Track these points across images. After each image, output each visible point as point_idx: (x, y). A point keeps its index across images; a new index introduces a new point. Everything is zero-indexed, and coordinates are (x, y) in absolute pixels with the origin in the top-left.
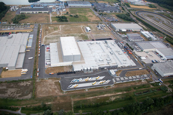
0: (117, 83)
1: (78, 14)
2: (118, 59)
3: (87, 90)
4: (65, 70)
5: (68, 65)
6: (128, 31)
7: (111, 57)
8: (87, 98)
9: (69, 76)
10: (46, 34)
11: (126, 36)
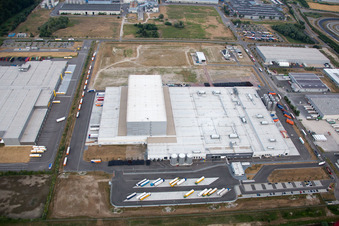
0: (244, 196)
1: (184, 20)
2: (257, 136)
3: (168, 210)
4: (129, 155)
5: (137, 143)
6: (294, 66)
7: (241, 129)
9: (133, 171)
10: (104, 64)
11: (287, 78)
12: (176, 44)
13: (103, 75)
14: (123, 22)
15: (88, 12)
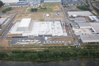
0: (46, 43)
1: (47, 7)
3: (24, 46)
4: (18, 36)
10: (18, 18)
11: (74, 19)
12: (42, 13)
13: (17, 21)
14: (28, 8)
15: (18, 6)
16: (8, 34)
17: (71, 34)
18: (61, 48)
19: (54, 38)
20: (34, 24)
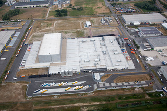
0: (98, 89)
1: (83, 6)
2: (111, 60)
3: (56, 97)
7: (102, 57)
8: (53, 107)
9: (40, 80)
10: (35, 31)
11: (137, 30)
12: (76, 19)
13: (34, 36)
14: (49, 10)
15: (31, 6)
16: (20, 68)
17: (141, 63)
18: (131, 100)
19: (112, 74)
20: (68, 44)
